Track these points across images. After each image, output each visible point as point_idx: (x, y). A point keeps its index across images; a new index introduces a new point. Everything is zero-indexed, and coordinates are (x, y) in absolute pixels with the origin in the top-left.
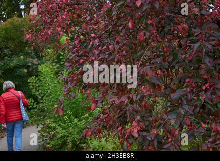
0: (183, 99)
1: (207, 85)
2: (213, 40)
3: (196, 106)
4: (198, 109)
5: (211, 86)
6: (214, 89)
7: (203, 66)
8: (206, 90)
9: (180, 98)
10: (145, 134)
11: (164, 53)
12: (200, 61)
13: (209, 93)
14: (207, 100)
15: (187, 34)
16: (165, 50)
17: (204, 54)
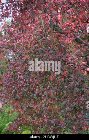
0: (66, 104)
1: (76, 99)
2: (79, 80)
3: (72, 108)
4: (73, 109)
5: (78, 99)
6: (79, 101)
7: (75, 91)
8: (76, 101)
9: (65, 105)
10: (50, 120)
11: (58, 84)
12: (73, 89)
13: (77, 102)
14: (76, 105)
15: (68, 76)
16: (58, 83)
17: (75, 86)
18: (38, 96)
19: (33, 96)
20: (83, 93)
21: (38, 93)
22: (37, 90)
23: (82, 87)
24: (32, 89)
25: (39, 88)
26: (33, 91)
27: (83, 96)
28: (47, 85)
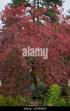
18: (8, 81)
19: (6, 81)
20: (28, 80)
21: (8, 80)
22: (7, 78)
23: (28, 77)
24: (5, 78)
25: (8, 78)
26: (6, 79)
27: (28, 81)
28: (12, 76)
